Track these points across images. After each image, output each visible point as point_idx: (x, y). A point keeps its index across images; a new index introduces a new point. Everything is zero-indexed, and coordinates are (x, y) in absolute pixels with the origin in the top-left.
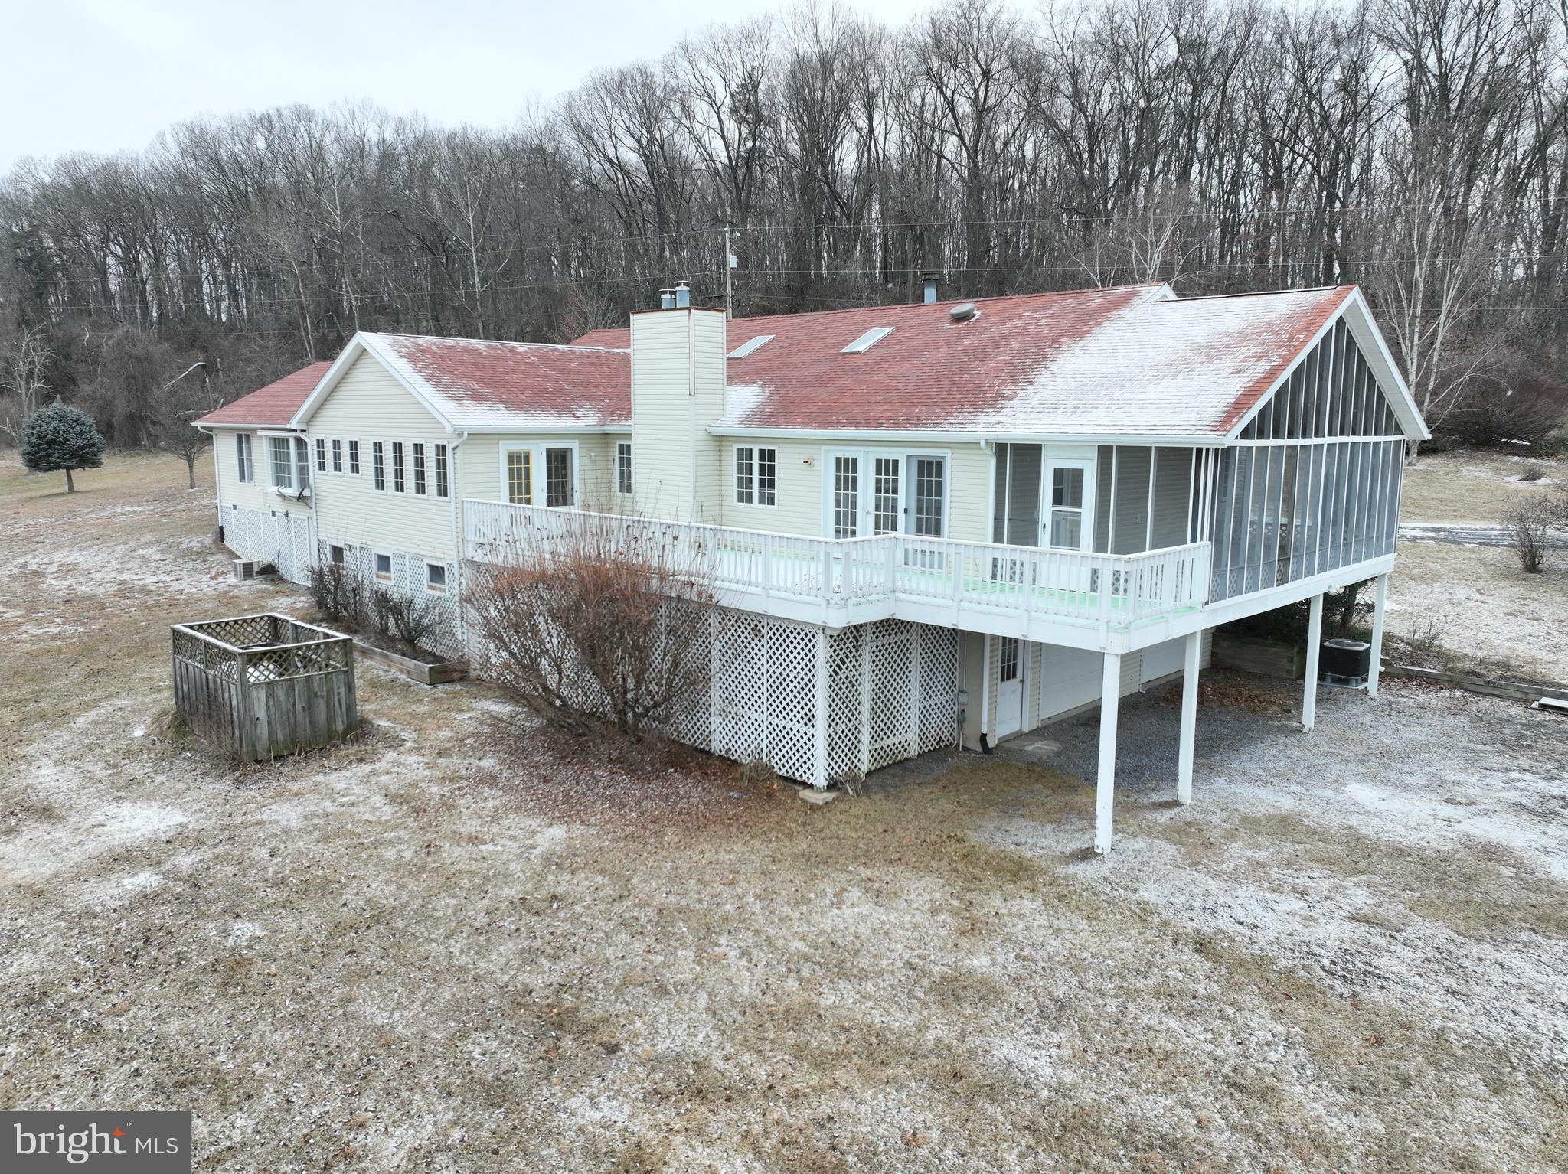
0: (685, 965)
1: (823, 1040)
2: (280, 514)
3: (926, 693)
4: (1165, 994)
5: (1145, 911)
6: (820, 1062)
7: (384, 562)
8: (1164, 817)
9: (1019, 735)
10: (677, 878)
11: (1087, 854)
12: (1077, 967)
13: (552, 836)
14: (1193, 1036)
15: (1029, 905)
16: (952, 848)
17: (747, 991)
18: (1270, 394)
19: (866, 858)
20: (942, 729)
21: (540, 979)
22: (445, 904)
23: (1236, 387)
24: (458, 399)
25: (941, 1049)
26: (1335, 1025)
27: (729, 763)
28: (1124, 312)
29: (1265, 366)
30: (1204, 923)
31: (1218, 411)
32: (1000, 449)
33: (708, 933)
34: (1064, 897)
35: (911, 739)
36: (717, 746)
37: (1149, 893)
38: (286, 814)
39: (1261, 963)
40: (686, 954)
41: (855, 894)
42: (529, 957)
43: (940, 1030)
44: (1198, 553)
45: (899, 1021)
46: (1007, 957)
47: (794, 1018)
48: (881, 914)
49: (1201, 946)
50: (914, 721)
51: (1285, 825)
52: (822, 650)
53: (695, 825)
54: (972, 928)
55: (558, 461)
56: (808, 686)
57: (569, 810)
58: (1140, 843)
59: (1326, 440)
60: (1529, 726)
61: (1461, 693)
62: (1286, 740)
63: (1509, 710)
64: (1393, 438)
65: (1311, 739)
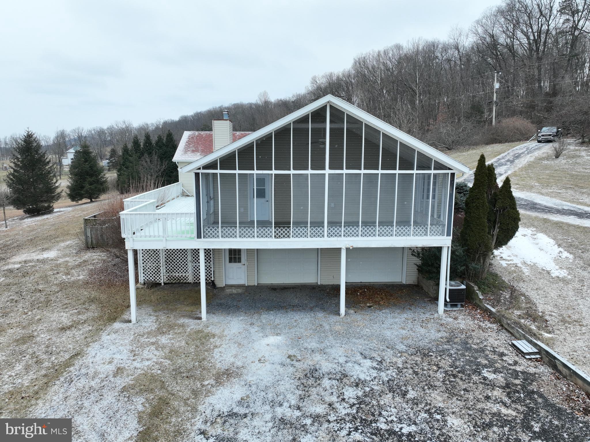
53: (106, 284)
59: (327, 171)
60: (469, 349)
61: (495, 326)
62: (320, 315)
63: (491, 340)
64: (433, 172)
65: (333, 318)
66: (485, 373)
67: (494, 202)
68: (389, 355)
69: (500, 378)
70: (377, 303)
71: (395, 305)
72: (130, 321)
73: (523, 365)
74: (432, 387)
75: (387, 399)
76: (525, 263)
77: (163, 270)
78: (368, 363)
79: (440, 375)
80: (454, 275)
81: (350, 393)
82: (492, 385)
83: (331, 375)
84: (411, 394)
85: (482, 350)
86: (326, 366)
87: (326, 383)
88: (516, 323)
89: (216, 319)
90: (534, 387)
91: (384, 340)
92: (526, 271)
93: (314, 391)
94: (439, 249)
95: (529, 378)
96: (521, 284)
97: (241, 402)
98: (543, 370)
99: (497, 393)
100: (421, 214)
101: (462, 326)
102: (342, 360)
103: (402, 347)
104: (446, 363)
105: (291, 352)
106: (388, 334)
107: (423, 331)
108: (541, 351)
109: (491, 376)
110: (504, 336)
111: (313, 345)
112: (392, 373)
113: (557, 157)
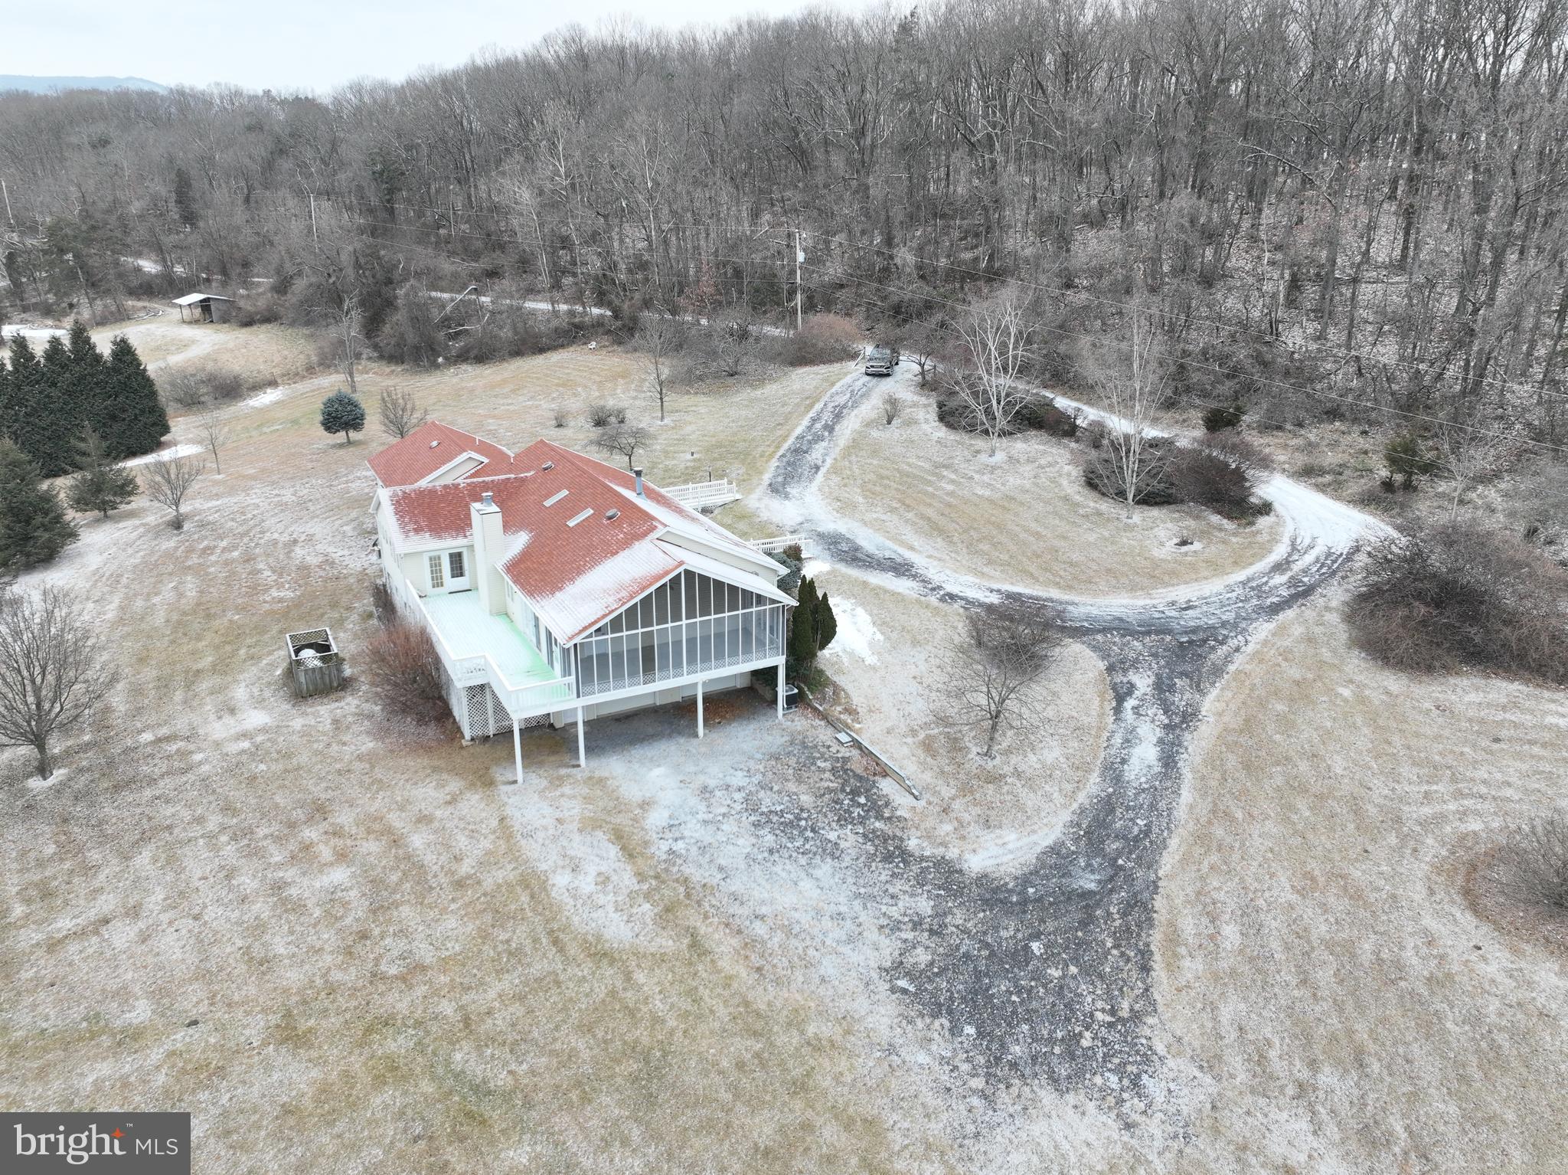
0: (365, 799)
6: (370, 832)
8: (565, 772)
10: (389, 769)
12: (463, 818)
13: (369, 746)
14: (463, 843)
15: (476, 797)
16: (483, 771)
17: (373, 810)
19: (452, 771)
24: (406, 532)
27: (454, 721)
28: (637, 544)
33: (380, 790)
34: (489, 796)
40: (369, 795)
41: (433, 784)
42: (328, 789)
43: (407, 829)
46: (447, 814)
47: (376, 819)
48: (431, 793)
55: (455, 557)
57: (383, 736)
58: (538, 781)
59: (684, 622)
60: (806, 747)
61: (822, 723)
62: (682, 740)
63: (821, 736)
64: (768, 607)
65: (694, 741)
66: (819, 763)
67: (815, 611)
68: (752, 764)
69: (827, 765)
70: (723, 717)
71: (740, 717)
72: (515, 782)
73: (844, 752)
74: (787, 780)
75: (762, 794)
76: (845, 651)
77: (491, 721)
78: (740, 774)
79: (791, 771)
80: (789, 679)
81: (738, 796)
82: (824, 771)
83: (718, 787)
84: (776, 788)
85: (816, 746)
86: (712, 783)
87: (718, 793)
88: (838, 719)
89: (595, 763)
90: (848, 766)
91: (744, 753)
92: (845, 660)
93: (713, 800)
94: (776, 668)
95: (845, 760)
96: (842, 678)
97: (670, 817)
98: (855, 752)
99: (827, 775)
100: (761, 643)
101: (799, 728)
102: (721, 775)
103: (759, 756)
104: (793, 761)
105: (681, 778)
106: (745, 746)
107: (770, 738)
108: (854, 740)
109: (822, 765)
110: (830, 731)
111: (693, 769)
112: (759, 777)
113: (889, 422)
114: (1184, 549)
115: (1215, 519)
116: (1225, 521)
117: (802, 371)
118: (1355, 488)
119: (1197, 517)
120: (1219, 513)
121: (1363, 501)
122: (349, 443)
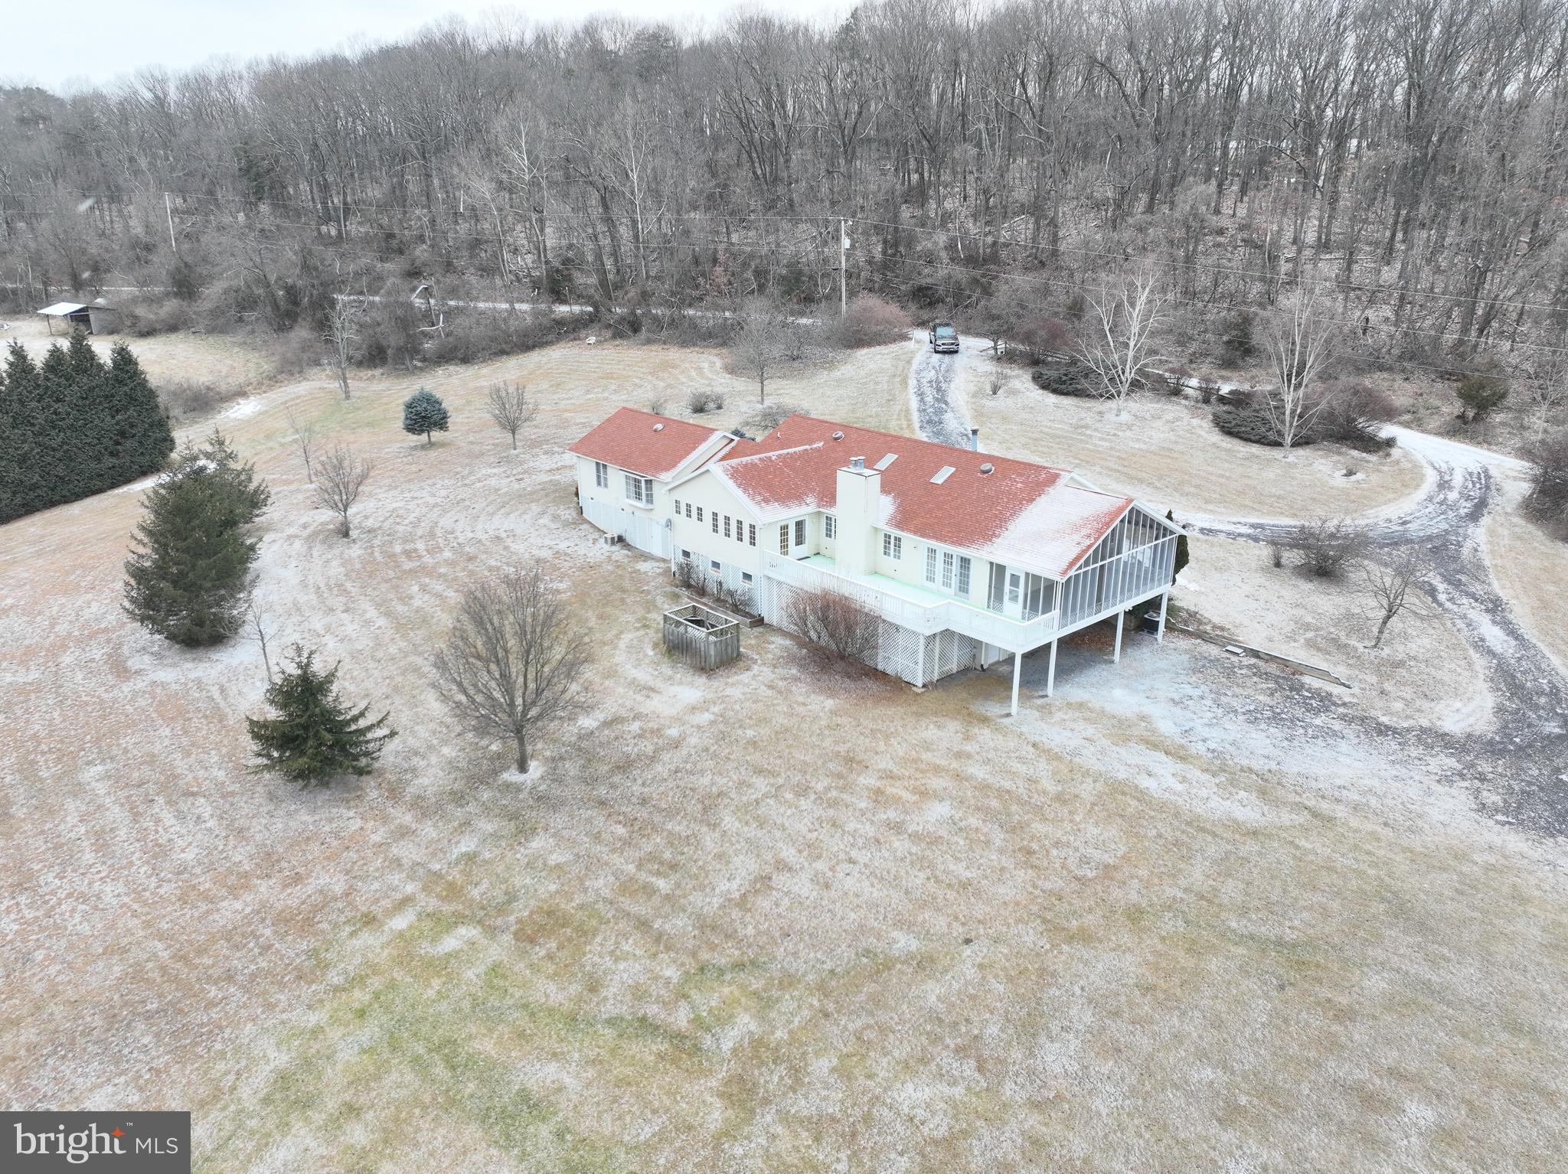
0: (882, 746)
1: (923, 766)
2: (628, 510)
3: (960, 649)
4: (1019, 758)
5: (1021, 734)
6: (922, 772)
7: (716, 565)
8: (1040, 702)
9: (998, 663)
10: (874, 719)
11: (1008, 715)
12: (996, 750)
13: (830, 703)
14: (1022, 769)
15: (986, 731)
16: (964, 711)
17: (901, 754)
18: (1091, 551)
19: (935, 714)
20: (966, 661)
21: (842, 749)
22: (805, 726)
23: (1076, 551)
24: (758, 503)
25: (955, 769)
26: (1062, 767)
27: (884, 674)
28: (1051, 490)
29: (1088, 542)
30: (1037, 739)
31: (1064, 565)
32: (992, 564)
33: (887, 737)
34: (998, 729)
35: (953, 666)
36: (880, 667)
37: (1024, 729)
38: (735, 692)
39: (1049, 751)
40: (882, 743)
41: (932, 726)
42: (836, 743)
43: (955, 765)
44: (1056, 613)
45: (943, 763)
46: (977, 747)
47: (914, 761)
48: (940, 733)
49: (1034, 745)
50: (955, 660)
51: (1081, 706)
52: (922, 641)
53: (878, 700)
54: (967, 738)
55: (800, 525)
56: (915, 652)
57: (831, 693)
58: (1027, 712)
60: (1212, 661)
61: (1199, 641)
62: (1104, 667)
63: (1213, 651)
65: (1115, 666)
68: (1185, 678)
77: (937, 668)
91: (1167, 670)
101: (1186, 647)
103: (1182, 671)
104: (1215, 672)
106: (1160, 665)
107: (1173, 657)
108: (1246, 650)
111: (1143, 687)
113: (995, 393)
114: (1353, 478)
115: (1355, 453)
116: (1364, 455)
117: (863, 353)
118: (1435, 423)
119: (1340, 454)
120: (1355, 448)
121: (1448, 433)
122: (431, 445)
